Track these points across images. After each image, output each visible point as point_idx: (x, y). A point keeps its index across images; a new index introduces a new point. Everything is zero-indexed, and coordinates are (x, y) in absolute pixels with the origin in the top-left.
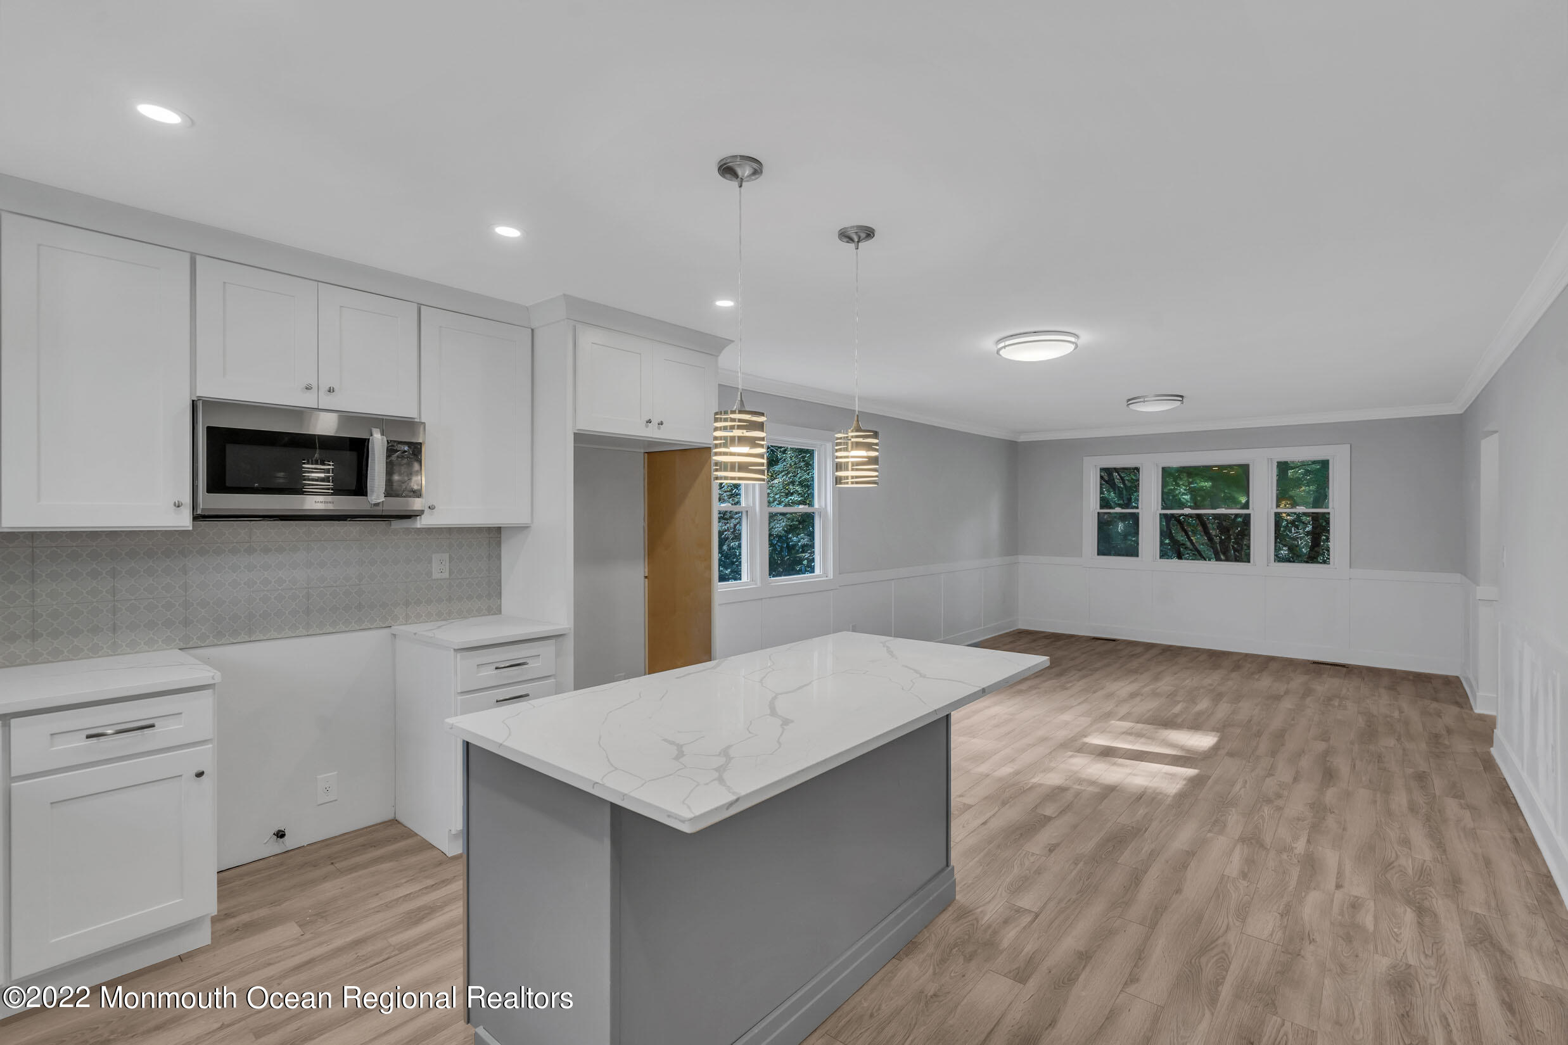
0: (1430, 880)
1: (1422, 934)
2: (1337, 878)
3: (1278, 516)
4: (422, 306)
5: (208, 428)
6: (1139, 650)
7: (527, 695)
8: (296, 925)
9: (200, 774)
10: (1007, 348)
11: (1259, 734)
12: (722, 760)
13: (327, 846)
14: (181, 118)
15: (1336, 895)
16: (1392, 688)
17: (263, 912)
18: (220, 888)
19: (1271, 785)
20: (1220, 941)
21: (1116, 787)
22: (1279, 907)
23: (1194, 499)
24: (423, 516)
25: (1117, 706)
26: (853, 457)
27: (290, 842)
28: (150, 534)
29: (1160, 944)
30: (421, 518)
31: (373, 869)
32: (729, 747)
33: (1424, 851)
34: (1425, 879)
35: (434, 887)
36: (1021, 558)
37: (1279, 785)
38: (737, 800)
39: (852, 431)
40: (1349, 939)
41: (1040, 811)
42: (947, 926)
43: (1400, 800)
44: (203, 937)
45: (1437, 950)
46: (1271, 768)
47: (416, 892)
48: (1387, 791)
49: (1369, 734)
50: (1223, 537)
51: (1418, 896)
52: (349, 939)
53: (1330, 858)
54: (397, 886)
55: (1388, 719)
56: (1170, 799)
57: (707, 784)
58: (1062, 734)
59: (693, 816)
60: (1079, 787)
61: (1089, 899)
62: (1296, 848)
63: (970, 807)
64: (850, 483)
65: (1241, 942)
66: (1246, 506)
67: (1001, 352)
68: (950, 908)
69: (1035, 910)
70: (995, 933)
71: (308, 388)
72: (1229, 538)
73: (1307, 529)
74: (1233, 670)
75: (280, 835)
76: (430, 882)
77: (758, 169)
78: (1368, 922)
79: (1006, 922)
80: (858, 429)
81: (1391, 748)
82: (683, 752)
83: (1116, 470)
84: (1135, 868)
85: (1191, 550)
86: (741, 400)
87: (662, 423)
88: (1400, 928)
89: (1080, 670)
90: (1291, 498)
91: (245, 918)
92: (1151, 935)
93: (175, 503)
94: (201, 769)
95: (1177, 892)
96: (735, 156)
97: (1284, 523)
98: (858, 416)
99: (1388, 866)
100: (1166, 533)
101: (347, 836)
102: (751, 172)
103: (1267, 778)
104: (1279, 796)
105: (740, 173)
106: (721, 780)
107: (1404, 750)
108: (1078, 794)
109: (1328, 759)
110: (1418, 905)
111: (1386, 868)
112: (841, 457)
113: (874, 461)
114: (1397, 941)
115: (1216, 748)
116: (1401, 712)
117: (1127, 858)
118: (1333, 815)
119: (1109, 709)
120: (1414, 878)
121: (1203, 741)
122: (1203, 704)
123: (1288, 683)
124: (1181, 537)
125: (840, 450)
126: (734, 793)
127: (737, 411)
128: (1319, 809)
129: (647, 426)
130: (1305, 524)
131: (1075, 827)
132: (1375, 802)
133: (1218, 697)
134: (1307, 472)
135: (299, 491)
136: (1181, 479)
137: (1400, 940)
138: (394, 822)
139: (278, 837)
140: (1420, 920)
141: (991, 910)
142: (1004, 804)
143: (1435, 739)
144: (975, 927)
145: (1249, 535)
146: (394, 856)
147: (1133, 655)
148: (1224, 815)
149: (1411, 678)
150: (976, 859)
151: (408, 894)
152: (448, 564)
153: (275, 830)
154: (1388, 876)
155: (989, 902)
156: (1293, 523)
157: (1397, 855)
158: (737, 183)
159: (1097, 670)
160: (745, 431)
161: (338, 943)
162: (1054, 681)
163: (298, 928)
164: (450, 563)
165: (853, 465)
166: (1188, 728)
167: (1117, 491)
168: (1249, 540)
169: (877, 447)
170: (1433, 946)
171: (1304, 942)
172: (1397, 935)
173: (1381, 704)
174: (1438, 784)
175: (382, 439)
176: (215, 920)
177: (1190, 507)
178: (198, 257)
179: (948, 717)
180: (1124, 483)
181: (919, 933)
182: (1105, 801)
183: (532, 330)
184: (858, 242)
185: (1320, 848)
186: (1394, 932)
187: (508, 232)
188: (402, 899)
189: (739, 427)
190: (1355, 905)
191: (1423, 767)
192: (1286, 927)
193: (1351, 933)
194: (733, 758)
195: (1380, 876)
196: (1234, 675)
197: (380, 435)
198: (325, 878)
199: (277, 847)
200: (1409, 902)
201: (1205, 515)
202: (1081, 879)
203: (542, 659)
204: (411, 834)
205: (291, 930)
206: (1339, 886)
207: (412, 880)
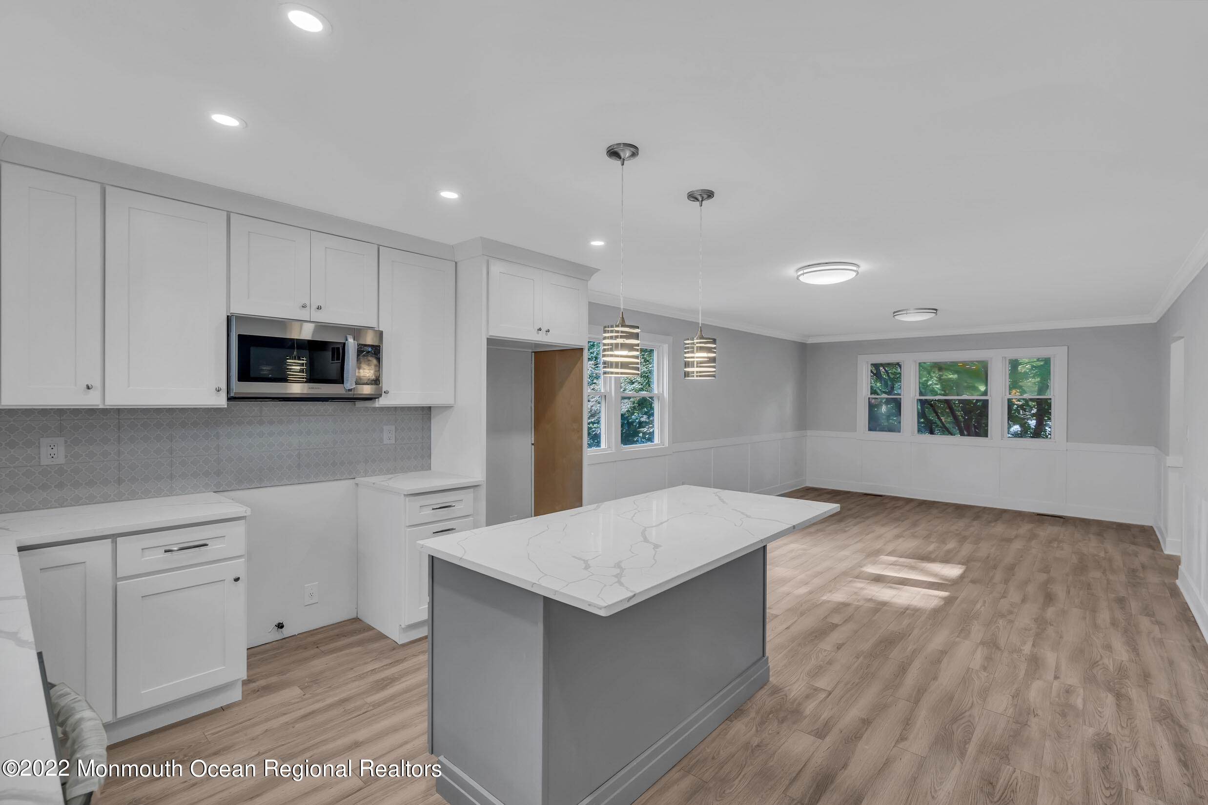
0: (1126, 675)
1: (1119, 712)
2: (1055, 672)
3: (1010, 402)
4: (381, 247)
5: (239, 336)
6: (900, 503)
7: (452, 529)
8: (298, 688)
9: (237, 580)
10: (805, 275)
11: (995, 567)
12: (618, 571)
13: (312, 635)
14: (239, 121)
15: (1054, 684)
16: (1100, 534)
17: (273, 679)
18: (249, 660)
19: (1004, 605)
20: (967, 714)
21: (888, 603)
22: (1011, 690)
23: (944, 388)
24: (380, 398)
25: (884, 545)
26: (697, 358)
27: (287, 632)
28: (195, 410)
29: (923, 714)
30: (379, 400)
31: (347, 651)
32: (620, 562)
33: (1122, 653)
34: (1123, 674)
35: (392, 665)
36: (809, 433)
37: (1010, 604)
38: (634, 595)
39: (697, 339)
40: (1063, 715)
41: (829, 620)
42: (763, 698)
43: (1104, 617)
44: (236, 695)
45: (1131, 723)
46: (1004, 592)
47: (379, 668)
48: (1094, 611)
49: (1081, 568)
50: (966, 418)
51: (1117, 686)
52: (337, 698)
53: (1050, 658)
54: (366, 663)
55: (1097, 558)
56: (927, 613)
57: (611, 585)
58: (843, 566)
59: (607, 605)
60: (857, 603)
61: (868, 683)
62: (1024, 650)
63: (777, 616)
64: (695, 376)
65: (982, 714)
66: (985, 393)
67: (801, 278)
68: (766, 687)
69: (829, 689)
70: (800, 704)
71: (304, 306)
72: (970, 419)
73: (1033, 412)
74: (974, 520)
75: (280, 626)
76: (389, 661)
77: (635, 151)
78: (1079, 703)
79: (808, 697)
80: (702, 338)
81: (1098, 579)
82: (589, 565)
83: (882, 365)
84: (902, 662)
85: (941, 427)
86: (623, 318)
87: (548, 331)
88: (1102, 708)
89: (855, 518)
90: (1021, 387)
91: (262, 683)
92: (915, 708)
93: (216, 388)
94: (238, 576)
95: (934, 679)
96: (619, 144)
97: (1016, 406)
98: (701, 327)
99: (1094, 664)
100: (921, 414)
101: (324, 629)
102: (630, 154)
103: (1002, 600)
104: (1011, 613)
105: (622, 156)
106: (621, 584)
107: (1108, 580)
108: (857, 608)
109: (1048, 586)
110: (1116, 692)
111: (1093, 665)
112: (689, 358)
113: (713, 360)
114: (1101, 717)
115: (962, 577)
116: (1106, 552)
117: (896, 655)
118: (1052, 627)
119: (878, 547)
120: (1114, 673)
121: (953, 571)
122: (951, 545)
123: (1017, 530)
124: (932, 417)
125: (688, 352)
126: (631, 591)
127: (620, 325)
128: (1041, 623)
129: (538, 333)
130: (1031, 408)
131: (856, 632)
132: (1085, 618)
133: (963, 539)
134: (1033, 366)
135: (284, 379)
136: (934, 372)
137: (1102, 716)
138: (357, 620)
139: (279, 628)
140: (1118, 703)
141: (796, 687)
142: (802, 614)
143: (1132, 573)
144: (785, 700)
145: (987, 416)
146: (360, 643)
147: (896, 508)
148: (969, 626)
149: (1115, 527)
150: (783, 653)
151: (373, 670)
152: (394, 433)
153: (277, 623)
154: (1094, 671)
155: (794, 683)
156: (1022, 407)
157: (1101, 656)
158: (620, 162)
159: (868, 518)
160: (625, 340)
161: (330, 701)
162: (836, 526)
163: (300, 690)
164: (395, 432)
165: (697, 364)
166: (940, 562)
167: (883, 382)
168: (987, 419)
169: (715, 350)
170: (1127, 720)
171: (1030, 716)
172: (1100, 712)
173: (1091, 546)
174: (1134, 606)
175: (354, 343)
176: (245, 683)
177: (940, 395)
178: (232, 214)
179: (764, 547)
180: (888, 376)
181: (744, 703)
182: (877, 614)
183: (456, 263)
184: (702, 201)
185: (1042, 651)
186: (1099, 711)
187: (449, 195)
188: (369, 673)
189: (622, 337)
190: (1069, 691)
191: (1123, 593)
192: (1016, 705)
193: (1066, 711)
194: (625, 569)
195: (1088, 671)
196: (975, 523)
197: (352, 340)
198: (314, 657)
199: (277, 635)
200: (1110, 690)
201: (952, 400)
202: (862, 669)
203: (465, 503)
204: (371, 628)
205: (295, 692)
206: (1056, 678)
207: (375, 659)
